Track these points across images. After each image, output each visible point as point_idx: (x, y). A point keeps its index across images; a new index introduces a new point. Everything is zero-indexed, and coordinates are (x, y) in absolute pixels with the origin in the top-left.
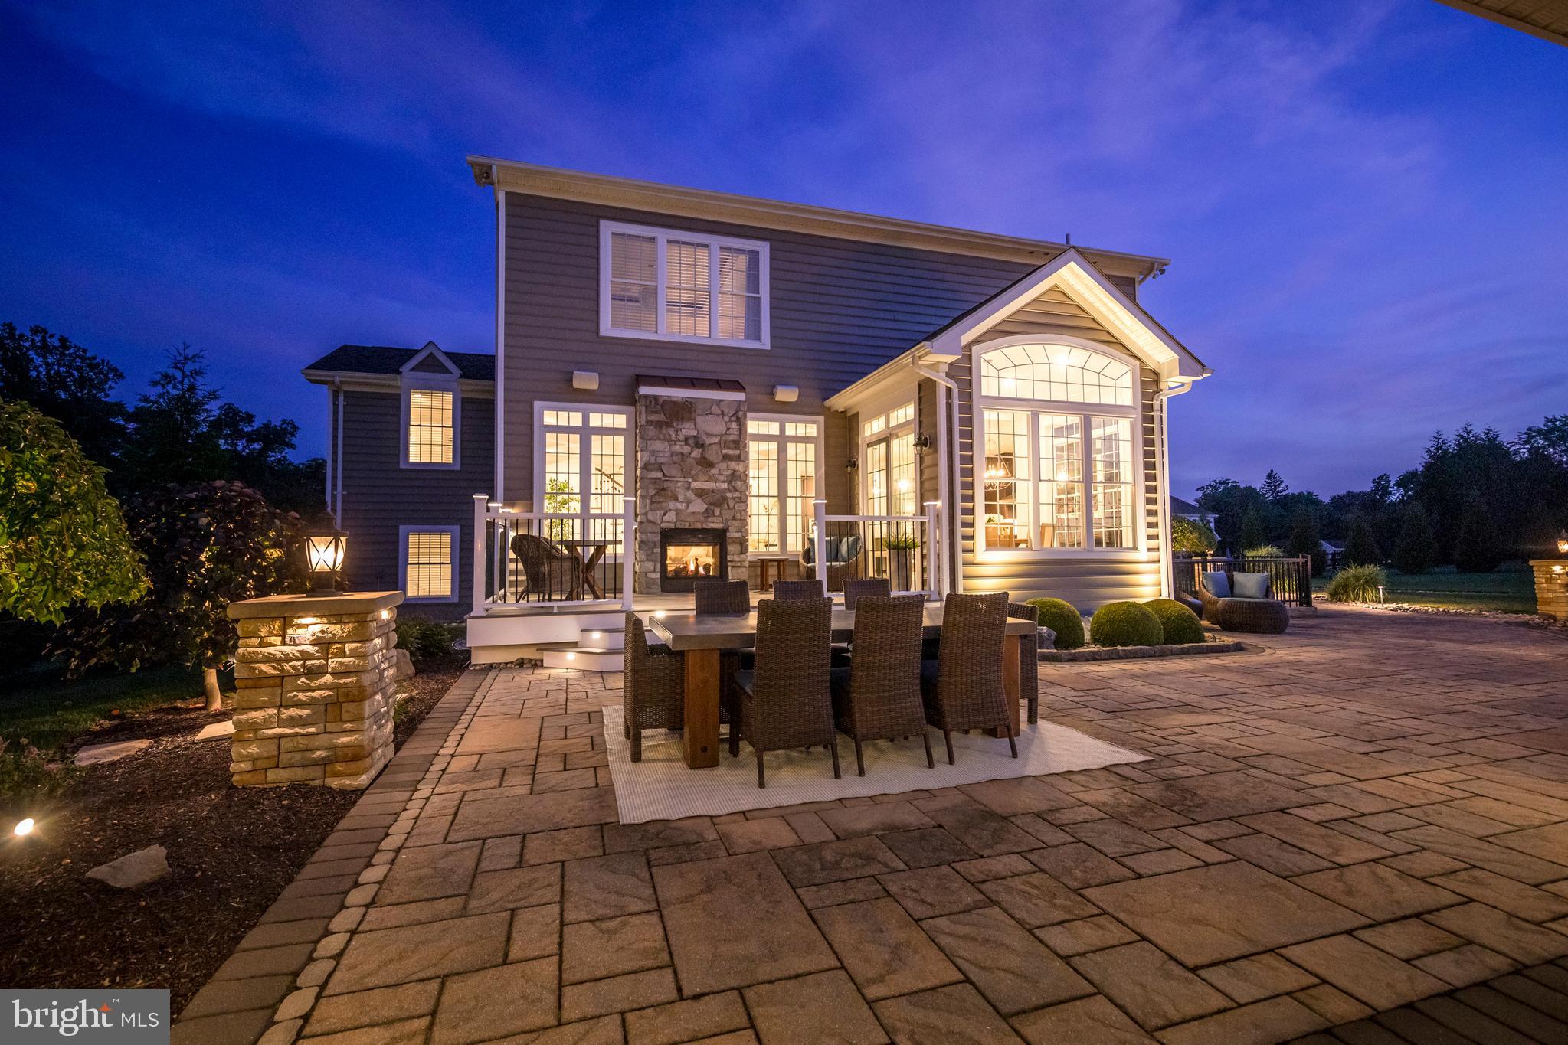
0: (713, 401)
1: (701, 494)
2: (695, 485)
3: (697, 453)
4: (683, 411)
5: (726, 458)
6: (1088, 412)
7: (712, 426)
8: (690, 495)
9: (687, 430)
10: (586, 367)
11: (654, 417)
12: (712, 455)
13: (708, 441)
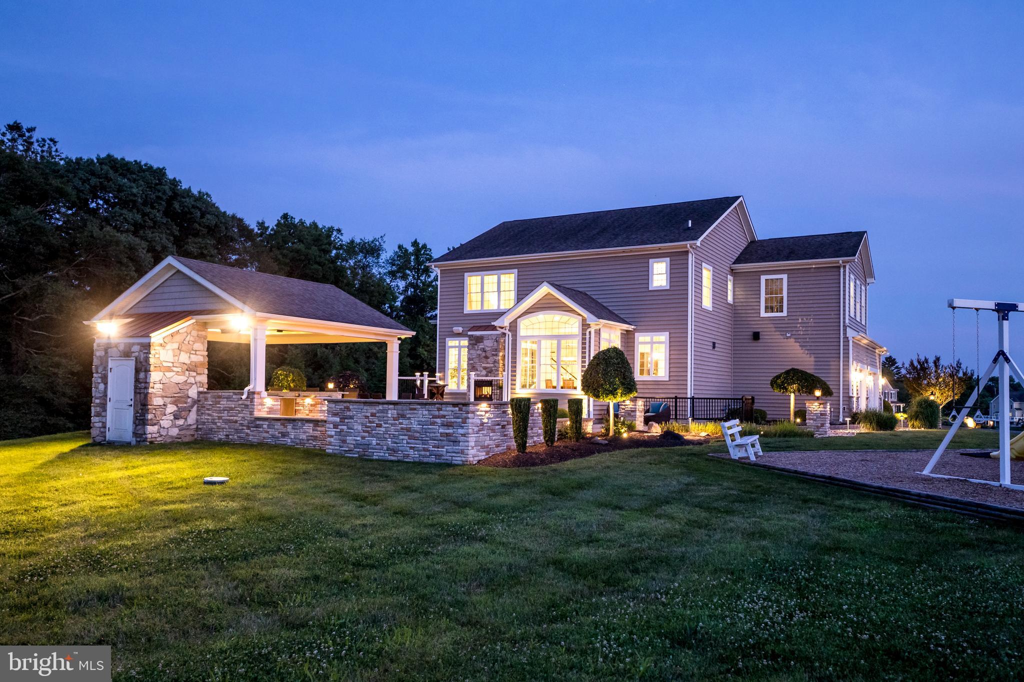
0: (489, 335)
1: (485, 368)
2: (483, 365)
3: (484, 354)
4: (479, 339)
5: (493, 355)
6: (559, 338)
7: (488, 344)
8: (481, 369)
9: (481, 346)
10: (458, 325)
11: (471, 342)
12: (488, 354)
13: (487, 349)
